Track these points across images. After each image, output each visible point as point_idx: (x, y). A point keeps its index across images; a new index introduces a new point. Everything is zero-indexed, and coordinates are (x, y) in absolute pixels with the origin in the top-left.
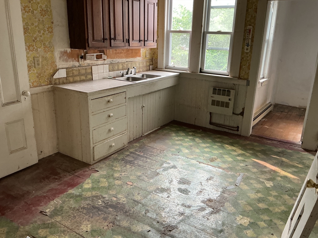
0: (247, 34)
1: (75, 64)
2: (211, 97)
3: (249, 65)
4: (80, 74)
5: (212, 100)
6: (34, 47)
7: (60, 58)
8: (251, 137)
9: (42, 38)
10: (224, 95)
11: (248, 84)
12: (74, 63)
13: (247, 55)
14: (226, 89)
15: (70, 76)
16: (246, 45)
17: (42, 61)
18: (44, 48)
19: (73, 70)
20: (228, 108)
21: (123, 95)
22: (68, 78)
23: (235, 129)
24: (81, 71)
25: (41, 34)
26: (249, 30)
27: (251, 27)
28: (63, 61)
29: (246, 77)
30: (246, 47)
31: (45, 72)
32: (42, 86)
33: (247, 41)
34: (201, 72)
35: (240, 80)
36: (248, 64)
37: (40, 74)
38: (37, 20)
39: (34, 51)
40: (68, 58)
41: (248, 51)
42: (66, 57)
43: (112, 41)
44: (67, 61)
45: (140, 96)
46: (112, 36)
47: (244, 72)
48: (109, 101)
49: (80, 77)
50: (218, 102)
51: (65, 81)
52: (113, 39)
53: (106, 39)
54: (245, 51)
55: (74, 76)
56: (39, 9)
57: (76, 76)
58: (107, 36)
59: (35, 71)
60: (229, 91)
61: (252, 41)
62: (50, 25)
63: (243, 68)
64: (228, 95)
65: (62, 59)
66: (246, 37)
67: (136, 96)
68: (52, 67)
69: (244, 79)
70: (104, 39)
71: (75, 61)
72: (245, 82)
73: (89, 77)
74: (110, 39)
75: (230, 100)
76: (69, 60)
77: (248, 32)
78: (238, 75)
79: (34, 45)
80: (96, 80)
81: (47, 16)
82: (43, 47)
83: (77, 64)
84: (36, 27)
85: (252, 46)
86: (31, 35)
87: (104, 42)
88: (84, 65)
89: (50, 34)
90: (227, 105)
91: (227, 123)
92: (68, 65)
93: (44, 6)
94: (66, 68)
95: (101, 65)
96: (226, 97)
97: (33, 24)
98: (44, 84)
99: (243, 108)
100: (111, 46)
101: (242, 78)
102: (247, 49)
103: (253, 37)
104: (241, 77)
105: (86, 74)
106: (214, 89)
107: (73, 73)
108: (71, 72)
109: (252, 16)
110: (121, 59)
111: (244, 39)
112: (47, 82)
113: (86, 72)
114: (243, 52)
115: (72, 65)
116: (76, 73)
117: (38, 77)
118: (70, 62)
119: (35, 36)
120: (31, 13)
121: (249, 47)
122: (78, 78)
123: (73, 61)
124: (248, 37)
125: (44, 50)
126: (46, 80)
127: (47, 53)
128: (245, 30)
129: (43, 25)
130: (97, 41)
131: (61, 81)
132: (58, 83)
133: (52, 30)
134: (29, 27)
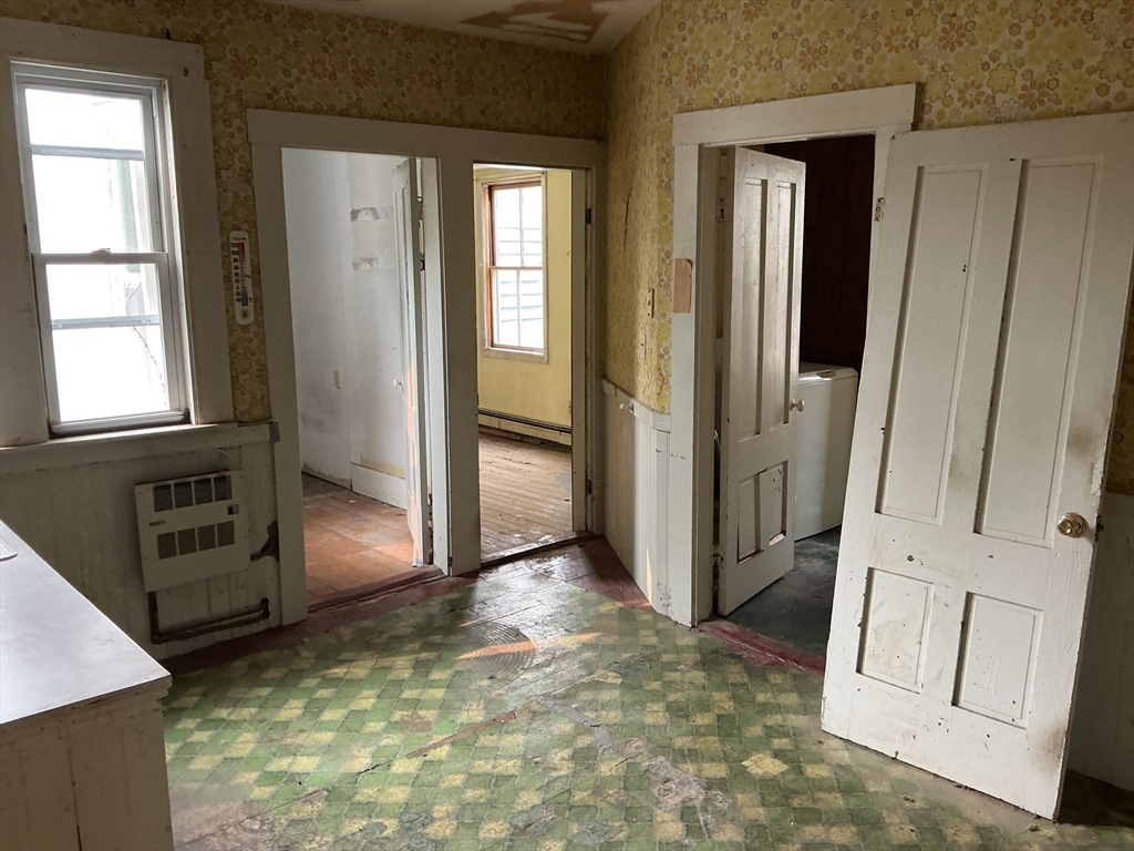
0: (235, 260)
2: (151, 524)
5: (160, 537)
10: (204, 499)
11: (275, 437)
13: (247, 336)
14: (209, 476)
16: (238, 300)
26: (238, 245)
27: (244, 234)
30: (238, 306)
33: (240, 285)
35: (245, 429)
47: (247, 398)
50: (187, 535)
54: (240, 320)
61: (257, 284)
63: (241, 382)
64: (224, 495)
66: (234, 271)
69: (257, 422)
72: (263, 432)
77: (234, 253)
78: (229, 413)
85: (258, 300)
90: (226, 534)
91: (221, 607)
96: (215, 505)
99: (269, 528)
102: (245, 314)
103: (257, 271)
121: (251, 304)
124: (239, 271)
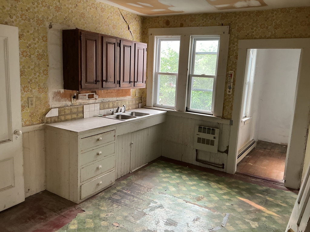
0: (229, 78)
1: (67, 104)
2: (197, 134)
3: (232, 106)
4: (71, 113)
5: (198, 138)
6: (29, 88)
7: (53, 98)
8: (236, 175)
9: (37, 80)
10: (209, 133)
11: (231, 124)
12: (66, 102)
13: (229, 97)
14: (211, 128)
15: (61, 115)
16: (228, 88)
17: (35, 101)
18: (39, 88)
19: (65, 109)
20: (214, 145)
21: (113, 133)
22: (59, 117)
23: (221, 166)
24: (72, 110)
25: (37, 76)
26: (230, 74)
27: (233, 72)
28: (56, 101)
29: (229, 117)
30: (228, 90)
31: (37, 111)
32: (34, 125)
33: (229, 84)
34: (187, 111)
35: (223, 120)
36: (230, 105)
37: (32, 114)
38: (33, 63)
39: (28, 91)
40: (60, 98)
41: (230, 93)
42: (59, 97)
43: (104, 82)
44: (59, 101)
45: (129, 133)
46: (104, 79)
47: (227, 112)
48: (98, 140)
49: (71, 116)
50: (204, 140)
51: (56, 120)
52: (105, 81)
53: (98, 81)
54: (228, 93)
55: (65, 115)
56: (36, 54)
57: (67, 115)
58: (99, 79)
59: (28, 111)
60: (213, 130)
61: (234, 84)
62: (45, 68)
63: (226, 108)
64: (213, 134)
65: (55, 99)
66: (228, 81)
67: (125, 133)
68: (45, 106)
69: (228, 119)
70: (96, 81)
71: (68, 100)
72: (228, 122)
73: (81, 115)
74: (102, 81)
75: (214, 138)
76: (62, 100)
77: (229, 76)
78: (221, 115)
79: (29, 87)
80: (87, 118)
81: (43, 60)
82: (37, 88)
83: (69, 103)
84: (32, 69)
85: (233, 89)
86: (27, 77)
87: (96, 84)
88: (76, 105)
89: (45, 76)
90: (212, 143)
91: (212, 160)
92: (61, 104)
93: (41, 51)
94: (59, 108)
95: (92, 104)
96: (211, 135)
97: (29, 67)
98: (36, 123)
99: (227, 146)
100: (102, 87)
101: (226, 117)
102: (229, 92)
103: (234, 81)
104: (224, 117)
105: (77, 113)
106: (199, 127)
107: (65, 112)
108: (63, 111)
109: (233, 62)
110: (112, 98)
111: (226, 83)
112: (39, 121)
113: (77, 110)
114: (225, 94)
115: (64, 104)
116: (67, 112)
117: (30, 116)
118: (63, 101)
119: (30, 78)
120: (28, 57)
121: (231, 89)
122: (69, 117)
123: (65, 101)
124: (230, 81)
125: (38, 91)
126: (38, 119)
127: (41, 94)
128: (227, 74)
129: (39, 68)
130: (90, 83)
131: (53, 120)
132: (50, 122)
133: (47, 72)
134: (25, 70)
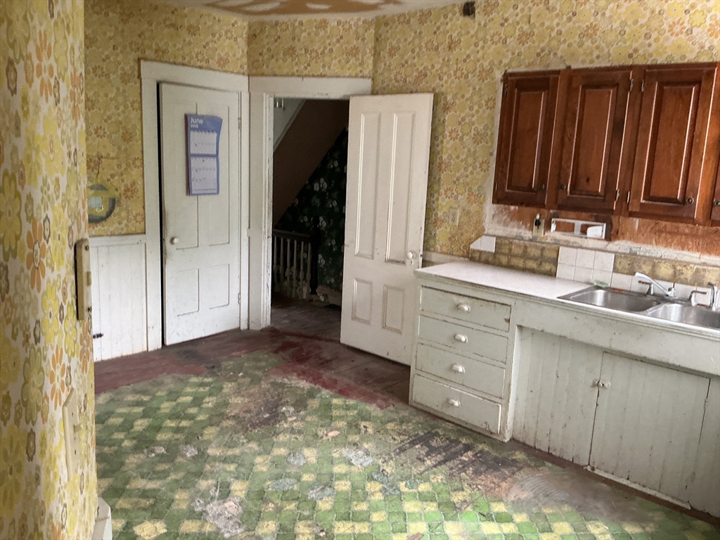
1: (522, 234)
4: (525, 255)
6: (454, 191)
7: (494, 216)
9: (468, 180)
12: (520, 231)
15: (502, 254)
17: (461, 216)
18: (469, 195)
19: (511, 243)
21: (502, 311)
22: (498, 256)
24: (529, 250)
25: (468, 173)
28: (499, 222)
31: (462, 234)
32: (455, 255)
37: (453, 236)
38: (466, 150)
39: (452, 197)
40: (508, 219)
42: (505, 217)
44: (506, 224)
49: (524, 262)
51: (490, 259)
55: (510, 255)
56: (472, 133)
57: (515, 256)
59: (448, 230)
62: (486, 158)
65: (496, 219)
68: (476, 229)
71: (524, 227)
73: (547, 267)
76: (512, 223)
81: (483, 143)
82: (467, 193)
83: (527, 234)
84: (462, 161)
86: (453, 173)
88: (543, 241)
89: (482, 173)
92: (508, 232)
93: (481, 128)
94: (498, 237)
97: (458, 157)
98: (458, 253)
105: (541, 259)
107: (510, 250)
108: (507, 247)
112: (464, 252)
113: (542, 255)
115: (515, 234)
116: (516, 250)
117: (450, 239)
118: (514, 227)
119: (458, 175)
120: (458, 139)
125: (468, 198)
126: (462, 248)
127: (472, 204)
129: (475, 159)
131: (483, 257)
132: (478, 259)
133: (488, 167)
134: (452, 161)
